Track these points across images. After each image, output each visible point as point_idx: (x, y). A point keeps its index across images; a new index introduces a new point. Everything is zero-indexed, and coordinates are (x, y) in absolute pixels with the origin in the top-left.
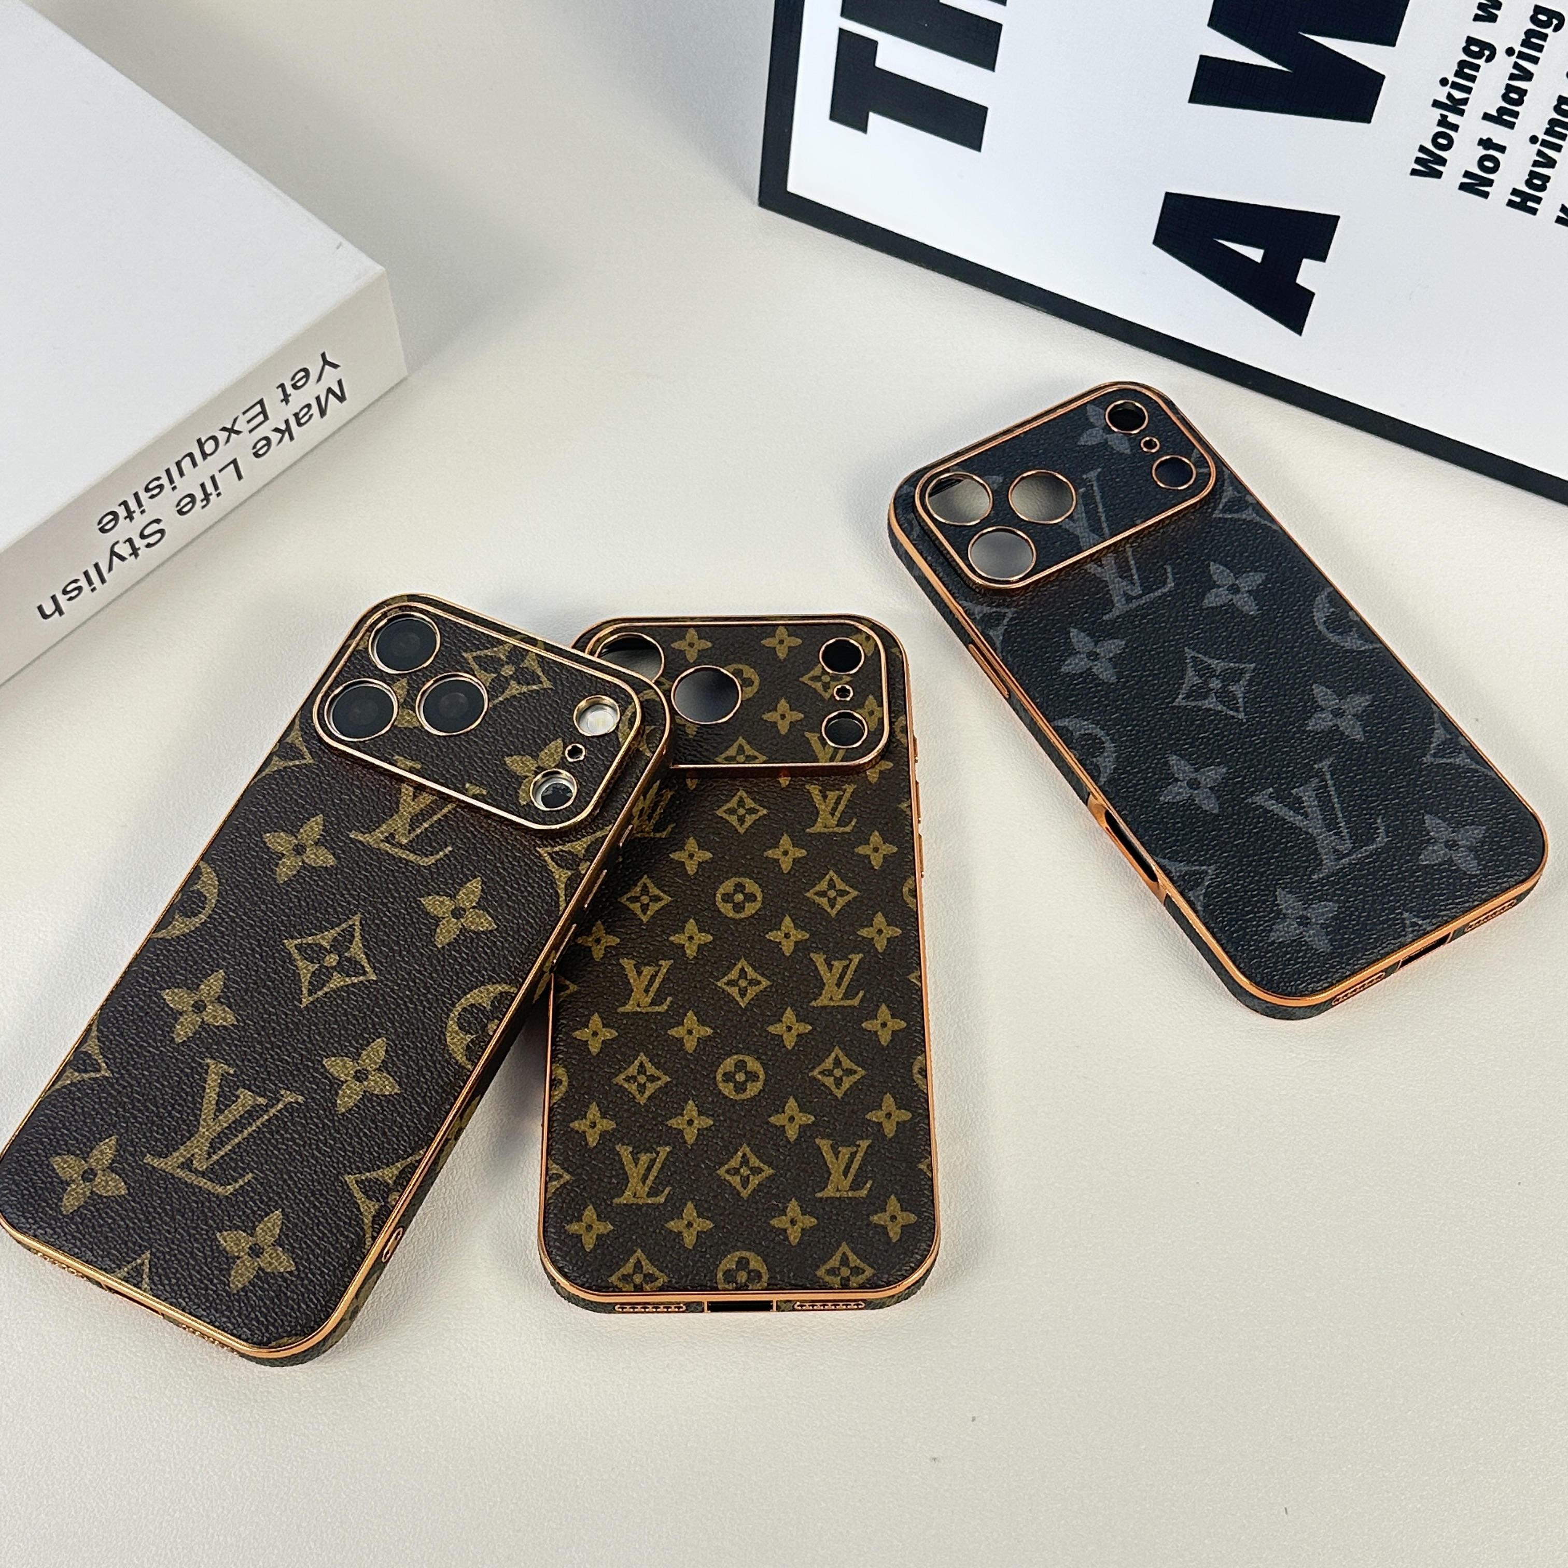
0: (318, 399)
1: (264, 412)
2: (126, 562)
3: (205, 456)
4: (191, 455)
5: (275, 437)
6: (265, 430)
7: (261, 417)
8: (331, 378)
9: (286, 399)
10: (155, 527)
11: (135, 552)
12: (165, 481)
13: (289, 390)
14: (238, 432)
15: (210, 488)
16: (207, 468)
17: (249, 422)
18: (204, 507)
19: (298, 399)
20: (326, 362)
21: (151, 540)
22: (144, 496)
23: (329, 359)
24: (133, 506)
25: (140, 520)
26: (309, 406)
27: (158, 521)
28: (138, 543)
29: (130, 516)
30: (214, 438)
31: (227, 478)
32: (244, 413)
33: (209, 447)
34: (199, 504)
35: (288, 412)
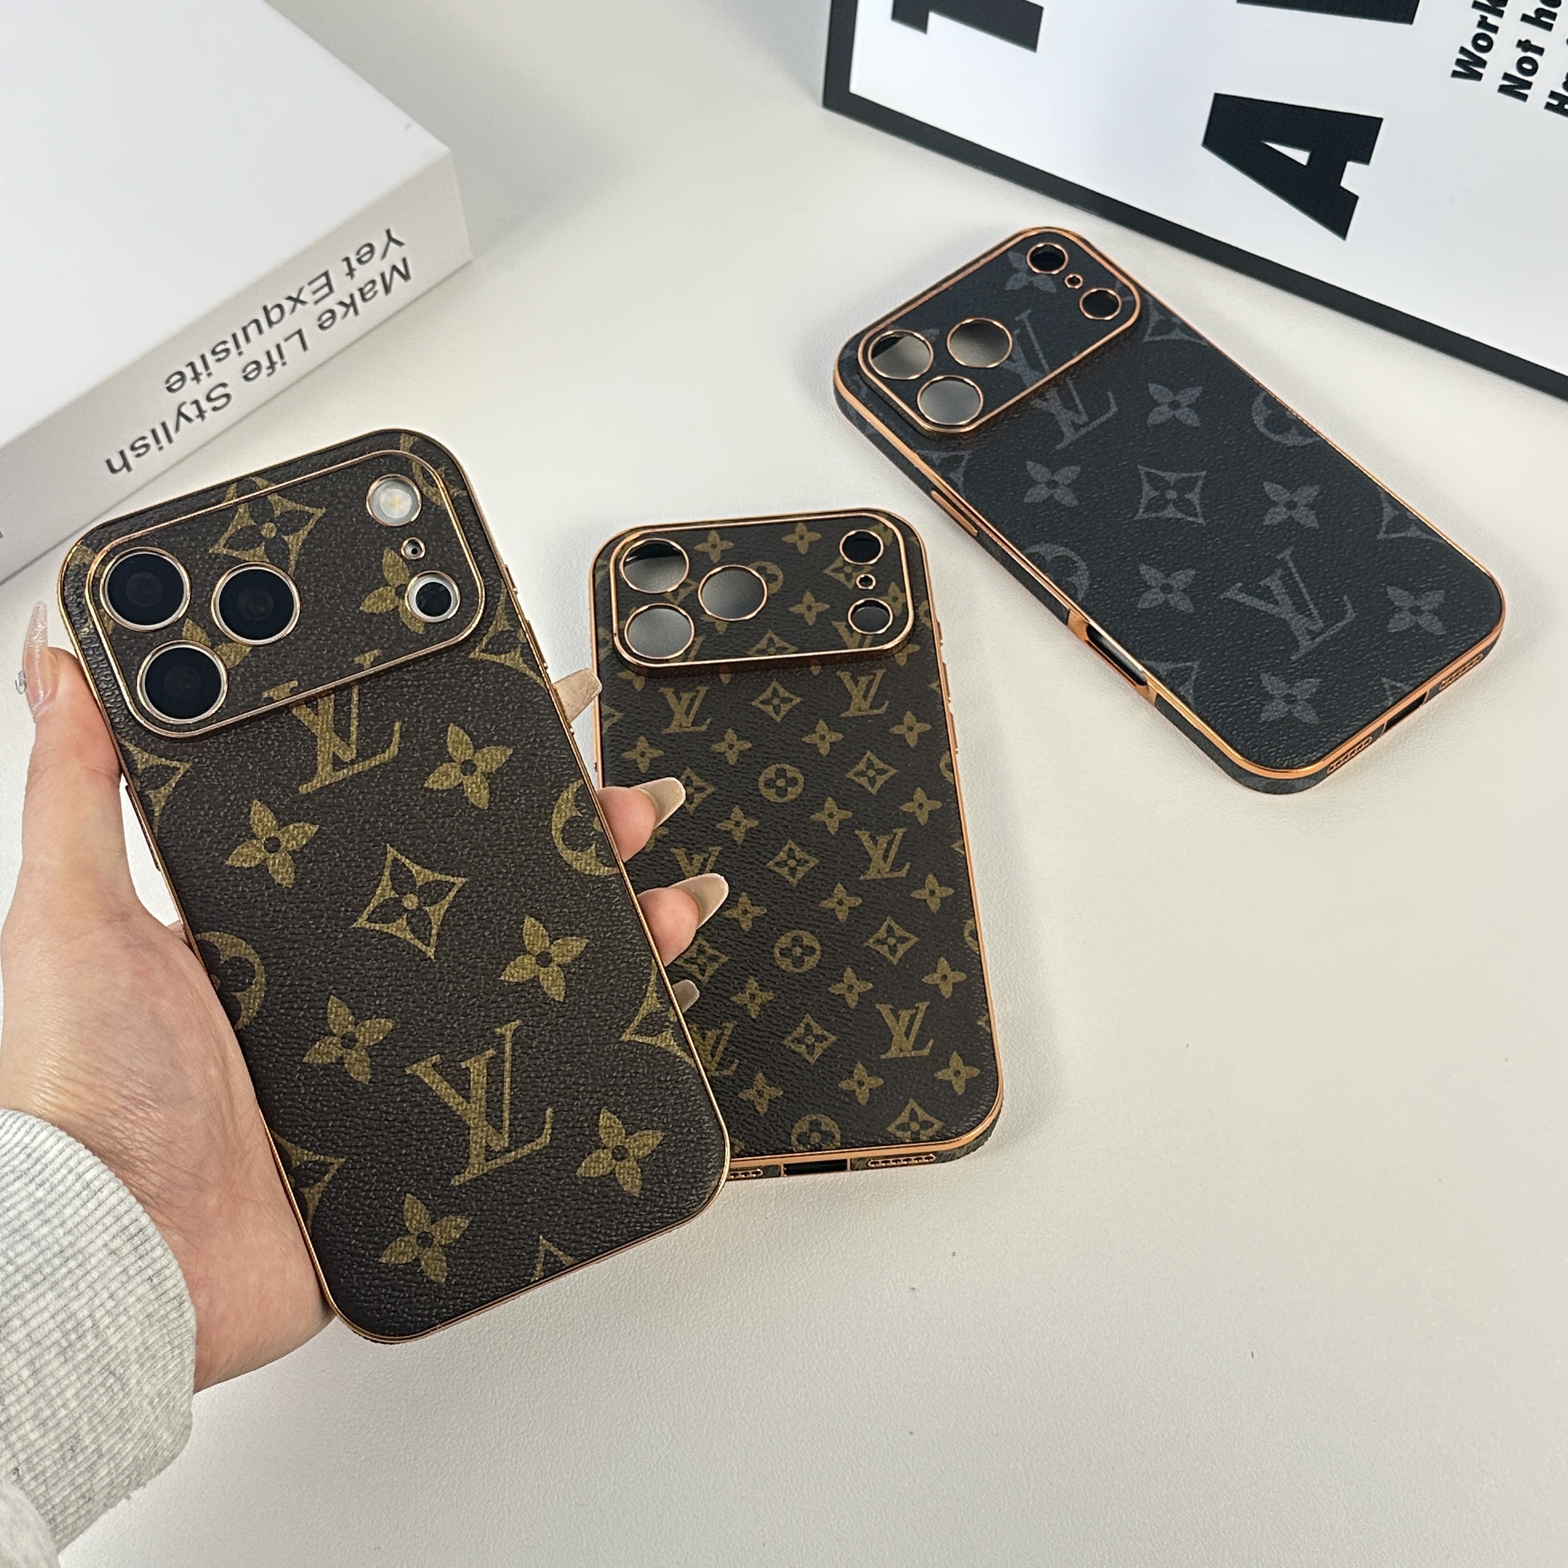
0: (383, 275)
1: (329, 284)
2: (193, 424)
3: (270, 323)
4: (256, 322)
5: (339, 310)
6: (330, 303)
7: (326, 290)
8: (395, 255)
9: (351, 272)
10: (221, 391)
11: (201, 414)
12: (231, 345)
13: (354, 264)
14: (303, 303)
15: (275, 357)
16: (273, 336)
17: (314, 293)
18: (269, 375)
19: (364, 274)
20: (391, 239)
21: (218, 403)
22: (210, 359)
23: (394, 236)
24: (200, 367)
25: (206, 383)
26: (373, 282)
27: (224, 385)
28: (205, 405)
29: (197, 377)
30: (279, 306)
31: (292, 348)
32: (310, 283)
33: (275, 315)
34: (264, 371)
35: (353, 286)
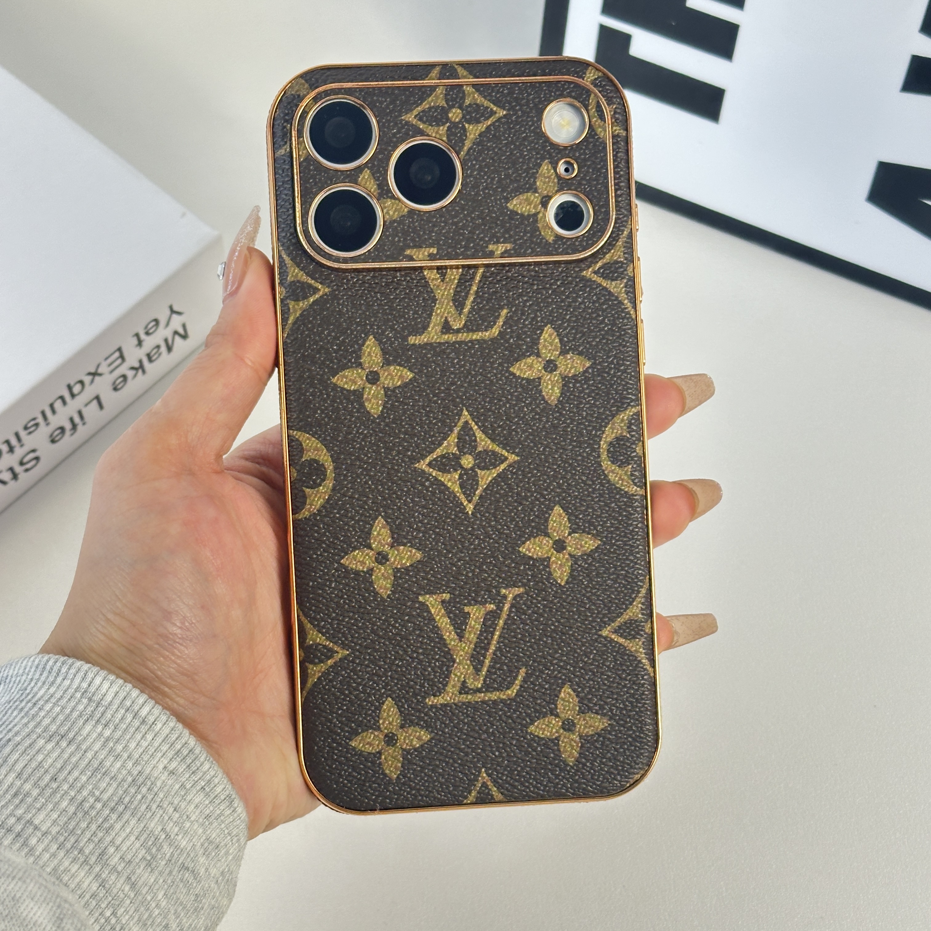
0: (166, 341)
1: (122, 357)
2: (8, 486)
3: (73, 396)
4: (62, 398)
5: (130, 374)
6: (123, 369)
7: (119, 361)
8: (176, 323)
9: (140, 343)
10: (32, 455)
11: (15, 476)
12: (40, 420)
13: (143, 336)
14: (100, 375)
15: (77, 420)
16: (73, 405)
17: (110, 365)
18: (72, 435)
19: (149, 342)
20: (173, 311)
21: (28, 466)
22: (23, 434)
23: (176, 308)
24: (14, 442)
25: (19, 452)
26: (158, 347)
27: (34, 451)
28: (18, 469)
29: (11, 450)
30: (81, 382)
31: (92, 411)
32: (106, 359)
33: (77, 389)
34: (68, 433)
35: (141, 353)
